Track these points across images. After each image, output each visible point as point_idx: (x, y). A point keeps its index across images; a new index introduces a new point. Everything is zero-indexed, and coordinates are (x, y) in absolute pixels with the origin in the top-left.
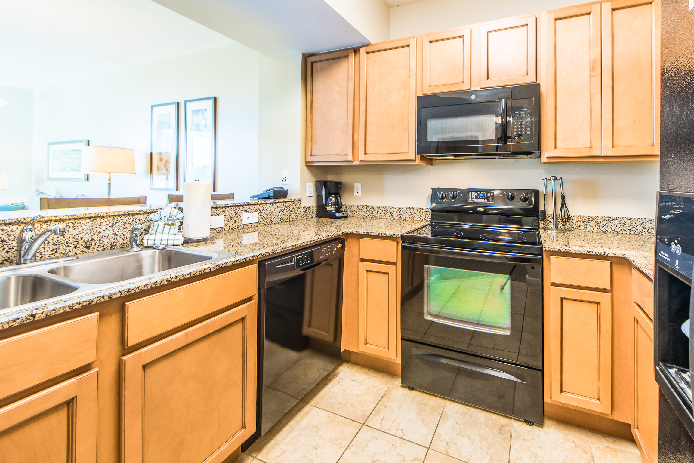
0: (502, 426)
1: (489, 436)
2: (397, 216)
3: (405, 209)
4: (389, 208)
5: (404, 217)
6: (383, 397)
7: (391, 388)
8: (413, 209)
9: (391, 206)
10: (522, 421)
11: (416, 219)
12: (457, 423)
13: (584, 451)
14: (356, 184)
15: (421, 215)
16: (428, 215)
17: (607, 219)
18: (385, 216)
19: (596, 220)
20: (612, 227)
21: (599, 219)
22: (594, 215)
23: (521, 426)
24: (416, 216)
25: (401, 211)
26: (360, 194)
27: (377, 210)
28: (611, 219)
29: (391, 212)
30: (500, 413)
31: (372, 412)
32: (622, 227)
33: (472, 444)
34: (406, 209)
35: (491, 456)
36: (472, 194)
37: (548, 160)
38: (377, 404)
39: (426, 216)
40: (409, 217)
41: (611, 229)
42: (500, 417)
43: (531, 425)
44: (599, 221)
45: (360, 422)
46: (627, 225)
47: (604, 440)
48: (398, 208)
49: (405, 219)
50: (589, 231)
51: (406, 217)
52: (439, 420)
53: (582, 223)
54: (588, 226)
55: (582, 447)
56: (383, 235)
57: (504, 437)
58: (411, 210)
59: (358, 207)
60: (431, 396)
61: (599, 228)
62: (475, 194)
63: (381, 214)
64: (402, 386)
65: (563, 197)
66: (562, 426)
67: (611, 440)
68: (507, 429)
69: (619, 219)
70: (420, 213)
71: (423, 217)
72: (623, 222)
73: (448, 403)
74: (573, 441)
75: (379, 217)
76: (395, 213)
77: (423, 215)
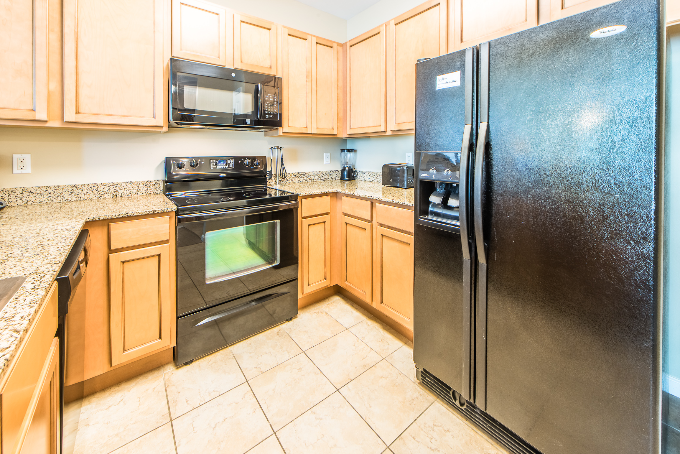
0: (278, 333)
1: (276, 343)
2: (110, 194)
3: (124, 184)
4: (95, 186)
5: (123, 194)
6: (166, 389)
7: (167, 378)
8: (135, 183)
9: (99, 183)
10: (285, 322)
11: (141, 194)
12: (250, 353)
13: (322, 313)
14: (15, 156)
15: (148, 188)
16: (159, 187)
17: (303, 174)
18: (86, 197)
19: (297, 175)
20: (305, 179)
21: (299, 174)
22: (297, 172)
23: (287, 325)
24: (141, 191)
25: (116, 187)
26: (28, 170)
27: (69, 191)
28: (305, 174)
29: (99, 190)
30: (270, 328)
31: (169, 407)
32: (310, 177)
33: (271, 354)
34: (126, 184)
35: (287, 350)
36: (213, 161)
37: (283, 134)
38: (167, 399)
39: (156, 189)
40: (131, 193)
41: (305, 180)
42: (272, 329)
43: (292, 320)
44: (299, 175)
45: (165, 423)
46: (312, 176)
47: (324, 303)
48: (112, 184)
49: (123, 196)
50: (294, 183)
51: (126, 194)
52: (237, 362)
53: (290, 178)
54: (294, 180)
55: (320, 312)
56: (152, 213)
57: (284, 336)
58: (132, 184)
59: (24, 190)
60: (212, 354)
61: (299, 180)
62: (216, 162)
63: (78, 194)
64: (177, 368)
65: (282, 160)
66: (305, 310)
67: (327, 300)
68: (282, 331)
69: (308, 173)
70: (146, 187)
71: (151, 190)
72: (310, 175)
73: (231, 348)
74: (315, 313)
75: (74, 199)
76: (106, 190)
77: (152, 188)
